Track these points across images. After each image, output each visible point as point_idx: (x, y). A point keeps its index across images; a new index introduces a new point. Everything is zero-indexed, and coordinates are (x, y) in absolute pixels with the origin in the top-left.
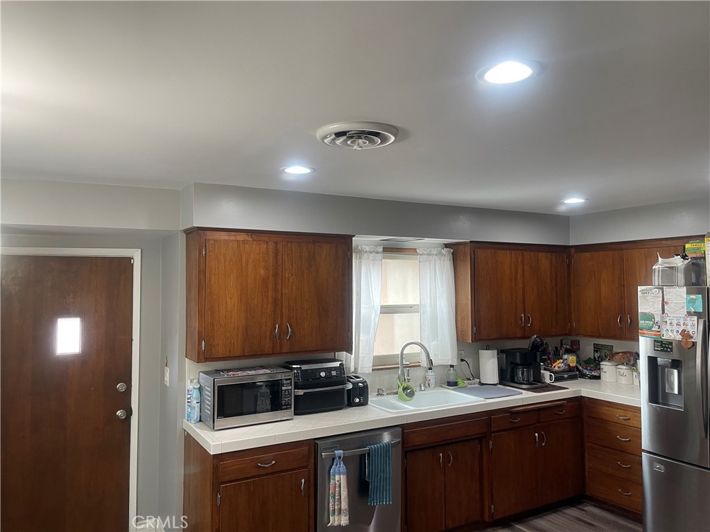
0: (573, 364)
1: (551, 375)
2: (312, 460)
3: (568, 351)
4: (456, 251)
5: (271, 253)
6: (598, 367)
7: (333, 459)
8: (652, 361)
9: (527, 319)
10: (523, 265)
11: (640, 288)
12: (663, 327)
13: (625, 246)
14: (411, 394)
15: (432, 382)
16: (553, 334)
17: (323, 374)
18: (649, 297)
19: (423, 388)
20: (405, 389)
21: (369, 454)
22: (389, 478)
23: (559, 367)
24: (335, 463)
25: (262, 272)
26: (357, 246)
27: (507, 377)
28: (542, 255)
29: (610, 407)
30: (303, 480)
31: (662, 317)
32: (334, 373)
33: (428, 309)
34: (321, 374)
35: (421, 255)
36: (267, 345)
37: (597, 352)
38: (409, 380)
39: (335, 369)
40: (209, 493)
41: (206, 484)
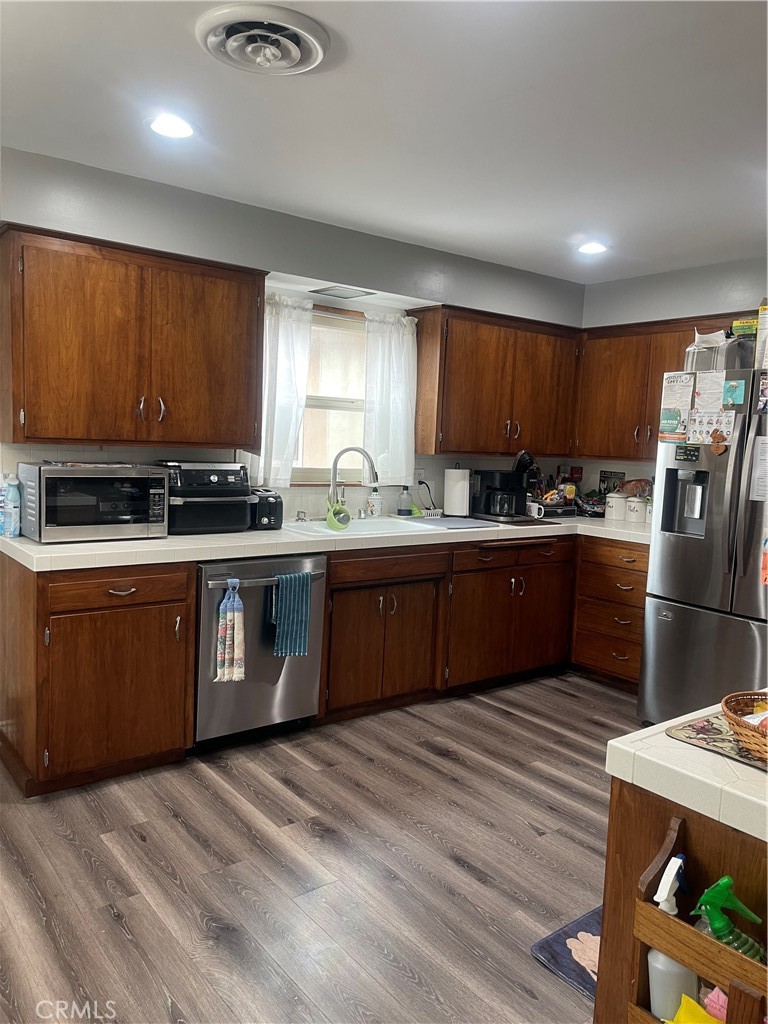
0: (571, 496)
1: (540, 509)
2: (193, 592)
3: (565, 481)
4: (421, 318)
5: (133, 284)
6: (602, 502)
7: (225, 591)
8: (671, 474)
9: (514, 429)
10: (515, 350)
11: (666, 375)
12: (691, 428)
13: (653, 329)
14: (345, 520)
15: (377, 508)
16: (548, 452)
17: (214, 478)
18: (677, 386)
19: (363, 515)
20: (336, 514)
21: (277, 586)
22: (306, 622)
23: (551, 500)
24: (227, 597)
25: (119, 312)
26: (274, 295)
27: (480, 507)
28: (542, 339)
29: (612, 546)
30: (178, 619)
31: (690, 414)
32: (231, 479)
33: (377, 407)
34: (212, 478)
35: (370, 321)
36: (127, 428)
37: (604, 482)
38: (343, 503)
39: (234, 473)
40: (32, 629)
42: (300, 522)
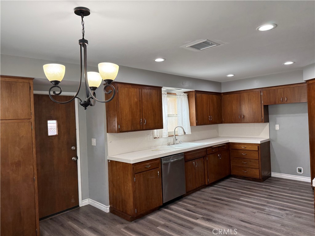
2: (160, 165)
4: (189, 94)
5: (138, 93)
10: (209, 99)
13: (241, 92)
16: (218, 123)
19: (181, 142)
25: (136, 100)
29: (239, 144)
30: (159, 172)
35: (178, 95)
40: (130, 178)
41: (128, 175)
42: (169, 146)
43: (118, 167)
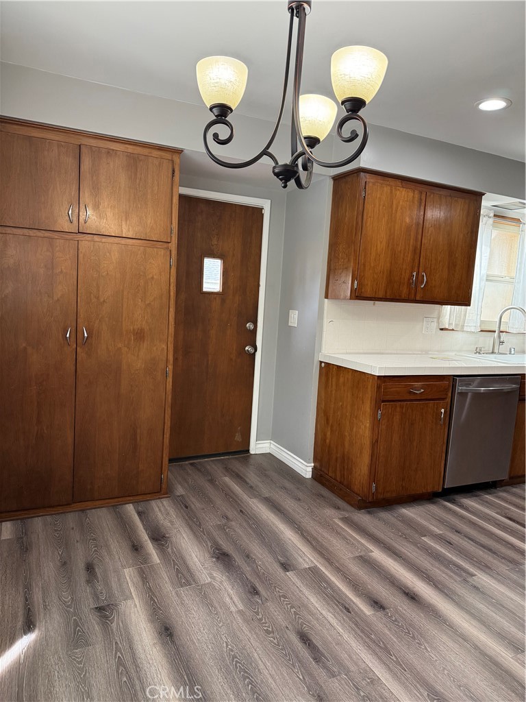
5: (416, 202)
19: (513, 352)
30: (443, 410)
35: (524, 224)
36: (405, 292)
40: (368, 410)
41: (363, 403)
42: (478, 355)
43: (341, 380)
